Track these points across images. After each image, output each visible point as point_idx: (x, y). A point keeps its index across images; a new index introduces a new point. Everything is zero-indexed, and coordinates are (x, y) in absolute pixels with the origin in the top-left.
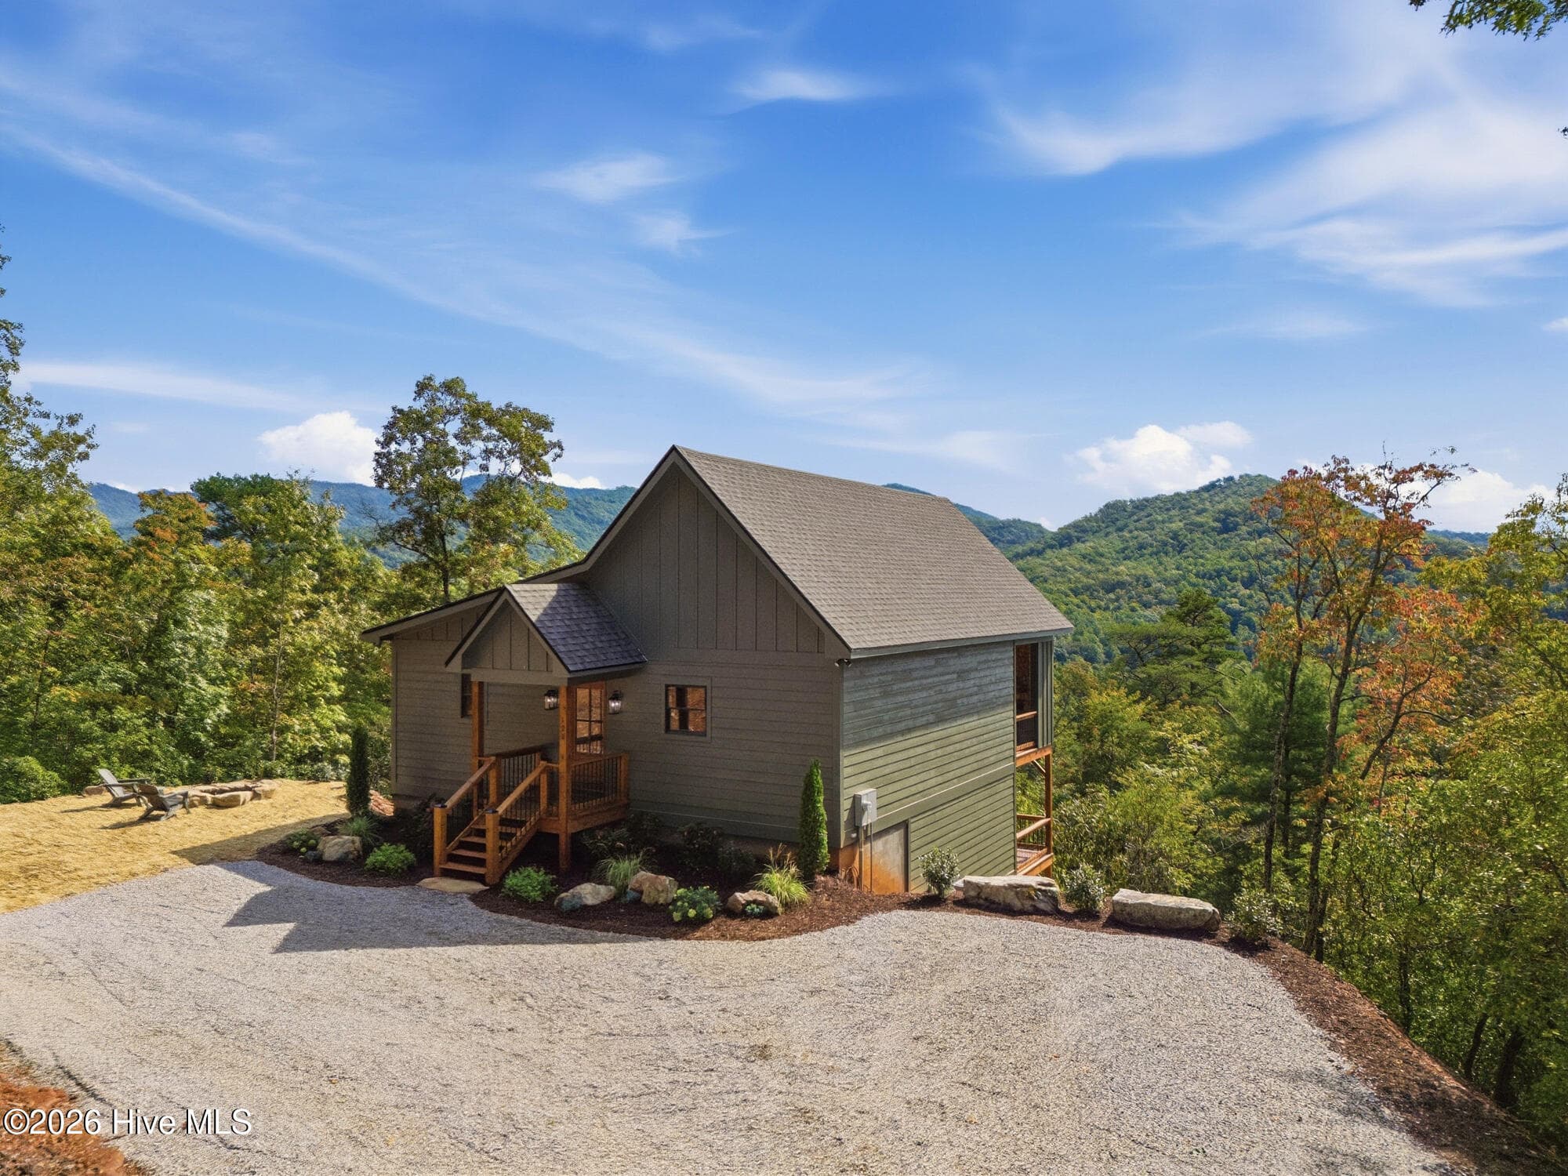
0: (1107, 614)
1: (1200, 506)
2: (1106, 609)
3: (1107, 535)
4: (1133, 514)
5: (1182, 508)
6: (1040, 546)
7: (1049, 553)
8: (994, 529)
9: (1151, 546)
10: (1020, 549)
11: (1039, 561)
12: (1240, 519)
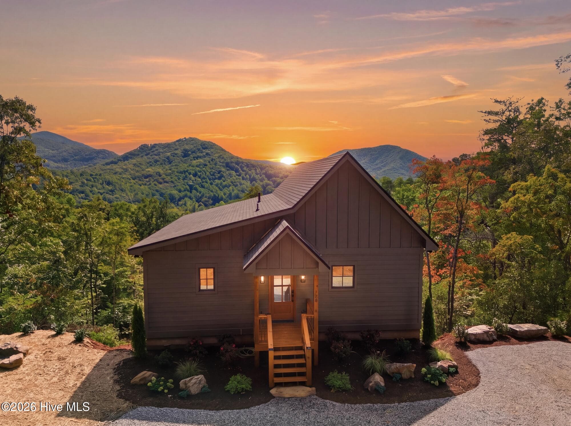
0: (146, 187)
1: (176, 147)
2: (145, 184)
4: (151, 149)
5: (169, 148)
6: (116, 160)
7: (120, 163)
8: (95, 153)
9: (160, 161)
10: (107, 161)
11: (116, 166)
12: (190, 153)
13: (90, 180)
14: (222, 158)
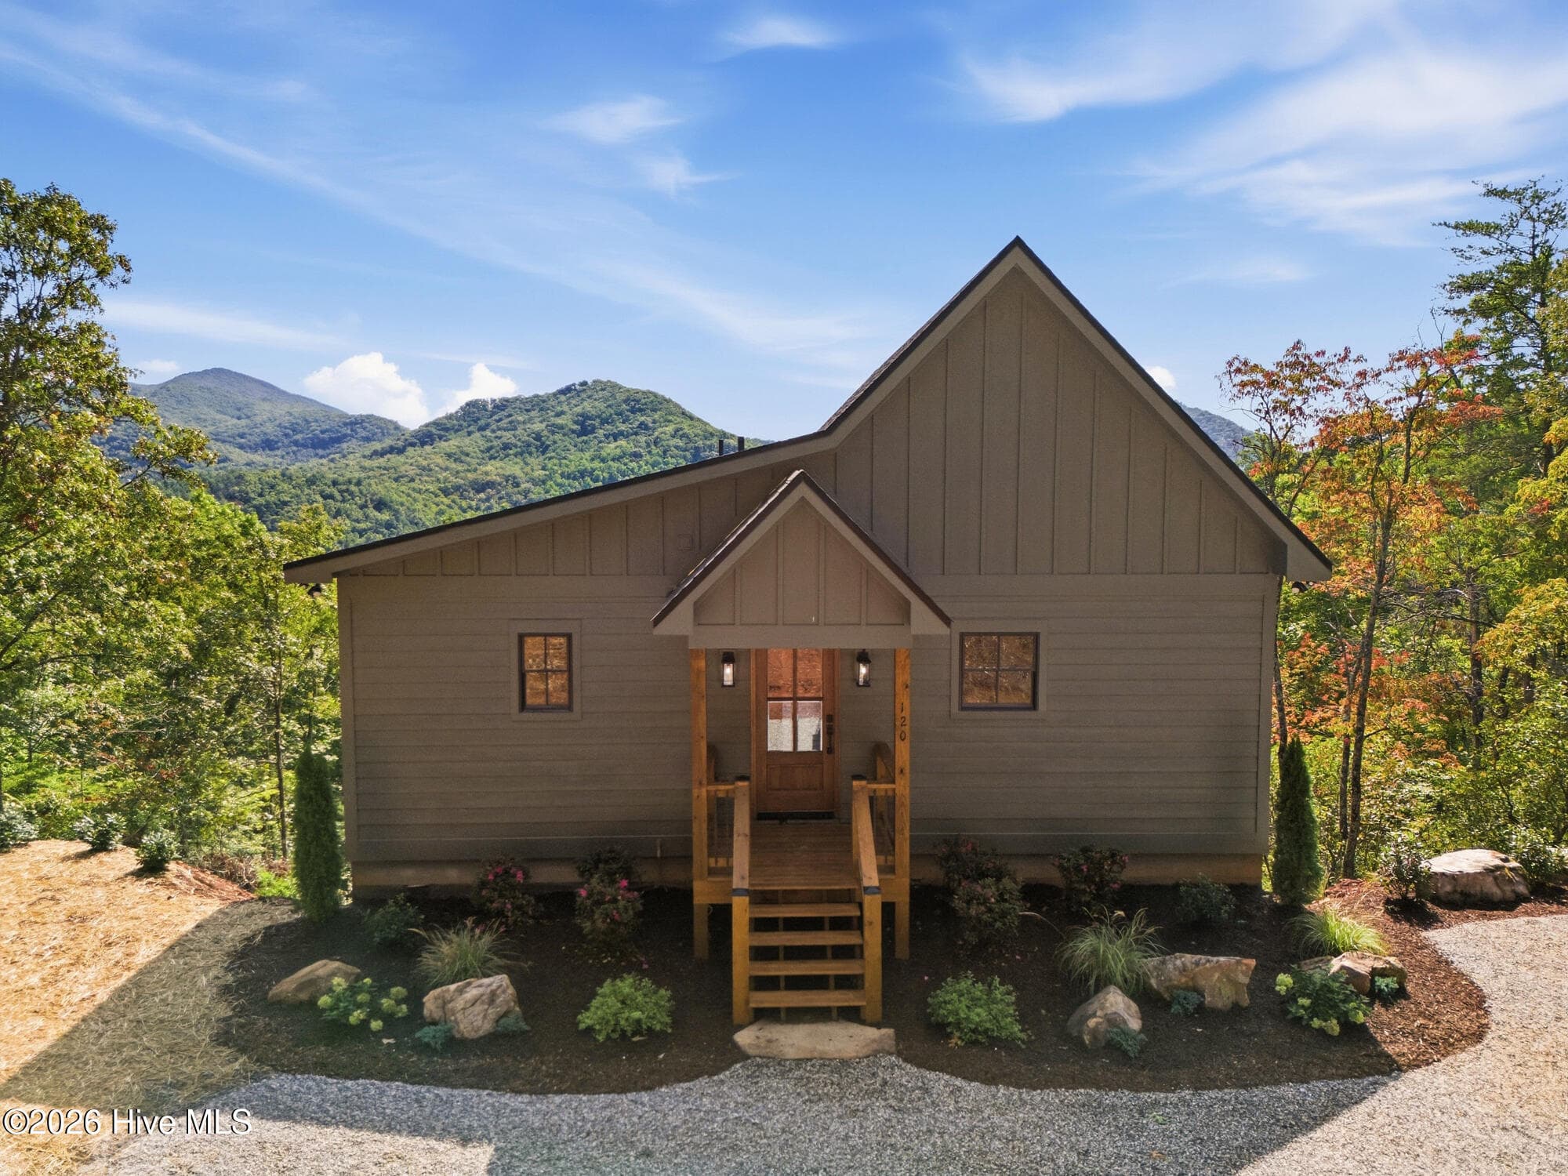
1: (559, 409)
2: (477, 509)
3: (469, 433)
4: (493, 414)
5: (541, 409)
6: (400, 444)
7: (410, 451)
8: (346, 424)
9: (516, 446)
10: (377, 446)
11: (401, 459)
12: (597, 423)
13: (331, 497)
14: (682, 437)
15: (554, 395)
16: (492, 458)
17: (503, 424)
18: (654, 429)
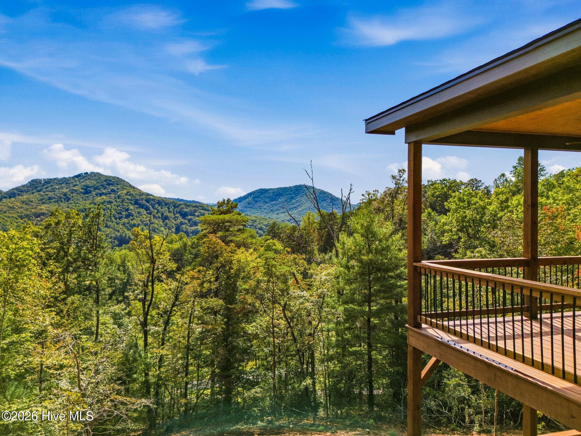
3: (33, 193)
4: (44, 185)
5: (67, 183)
9: (55, 198)
12: (92, 189)
14: (130, 195)
15: (73, 178)
16: (43, 203)
17: (50, 189)
18: (118, 192)
